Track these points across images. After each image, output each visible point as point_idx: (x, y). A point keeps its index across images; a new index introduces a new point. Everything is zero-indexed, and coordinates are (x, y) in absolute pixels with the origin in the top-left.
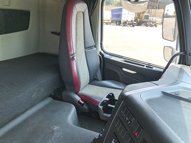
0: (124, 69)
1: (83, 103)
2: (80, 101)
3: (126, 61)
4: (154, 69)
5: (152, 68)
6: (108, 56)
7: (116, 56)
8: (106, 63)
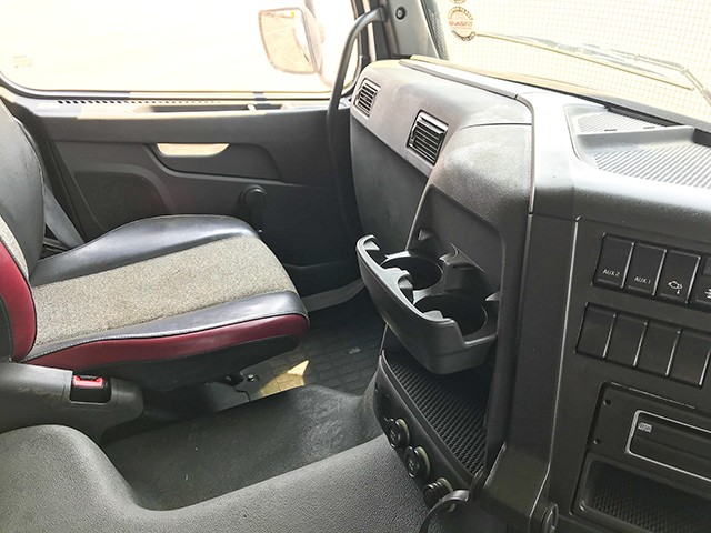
0: (168, 150)
1: (99, 384)
2: (78, 383)
3: (157, 109)
4: (290, 108)
5: (279, 107)
6: (54, 104)
7: (97, 99)
8: (57, 145)
